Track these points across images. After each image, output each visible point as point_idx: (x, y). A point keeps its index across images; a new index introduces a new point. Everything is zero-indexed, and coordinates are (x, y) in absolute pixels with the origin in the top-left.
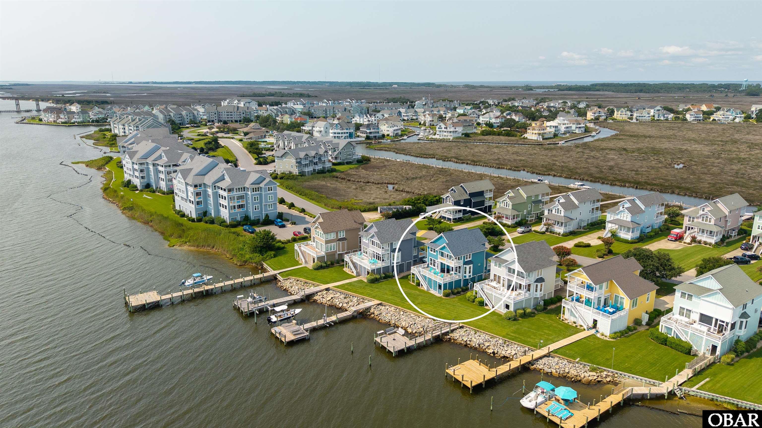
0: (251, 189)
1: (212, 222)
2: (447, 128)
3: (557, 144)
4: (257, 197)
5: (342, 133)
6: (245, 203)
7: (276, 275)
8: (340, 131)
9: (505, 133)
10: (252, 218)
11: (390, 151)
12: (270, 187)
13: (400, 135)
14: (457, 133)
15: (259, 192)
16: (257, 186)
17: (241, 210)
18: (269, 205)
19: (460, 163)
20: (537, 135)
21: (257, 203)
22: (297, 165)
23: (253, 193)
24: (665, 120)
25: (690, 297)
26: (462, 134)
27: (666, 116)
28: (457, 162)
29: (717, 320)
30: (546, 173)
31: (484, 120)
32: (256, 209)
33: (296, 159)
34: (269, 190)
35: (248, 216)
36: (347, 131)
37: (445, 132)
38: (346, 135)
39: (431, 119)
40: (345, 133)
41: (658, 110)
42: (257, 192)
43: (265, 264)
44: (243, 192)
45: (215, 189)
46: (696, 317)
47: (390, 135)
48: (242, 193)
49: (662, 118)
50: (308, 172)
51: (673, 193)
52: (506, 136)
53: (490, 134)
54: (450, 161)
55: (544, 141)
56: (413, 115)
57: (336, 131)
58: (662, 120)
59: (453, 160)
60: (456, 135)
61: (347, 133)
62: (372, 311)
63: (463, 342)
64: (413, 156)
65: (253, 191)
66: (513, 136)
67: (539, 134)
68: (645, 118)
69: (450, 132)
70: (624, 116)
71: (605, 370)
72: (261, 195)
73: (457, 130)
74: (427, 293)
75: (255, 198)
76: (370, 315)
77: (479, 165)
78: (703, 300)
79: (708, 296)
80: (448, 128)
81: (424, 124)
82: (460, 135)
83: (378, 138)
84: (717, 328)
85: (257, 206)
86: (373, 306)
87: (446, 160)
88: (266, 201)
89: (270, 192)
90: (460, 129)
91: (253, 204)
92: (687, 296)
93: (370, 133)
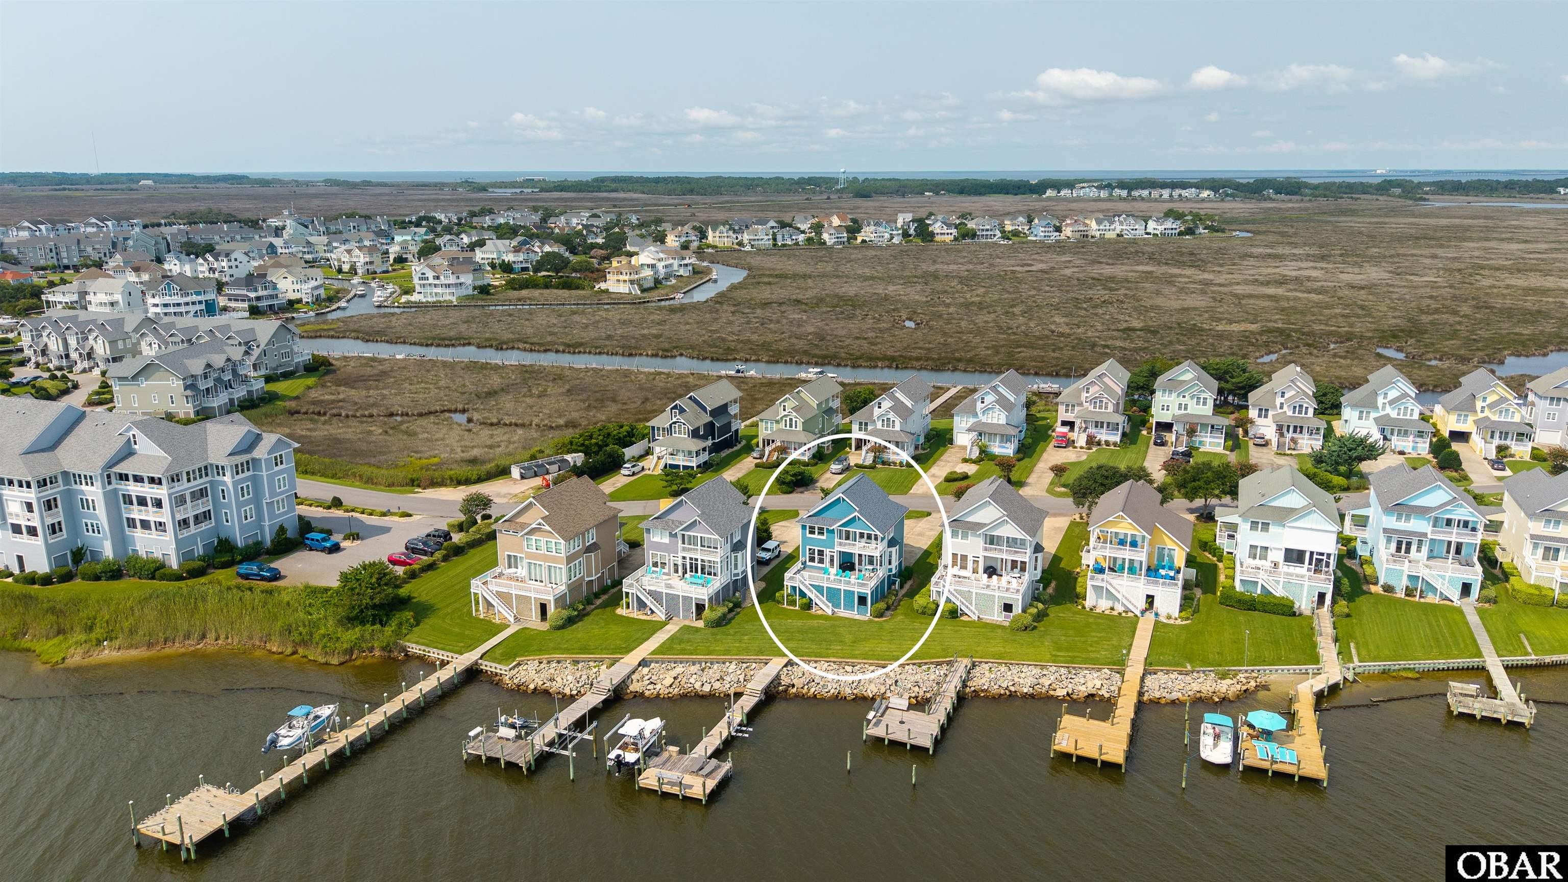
0: (231, 466)
1: (115, 573)
2: (438, 278)
3: (671, 299)
4: (248, 486)
5: (187, 304)
6: (211, 507)
7: (476, 663)
8: (182, 300)
9: (559, 284)
10: (240, 543)
11: (343, 337)
12: (278, 454)
13: (324, 300)
14: (464, 287)
15: (251, 473)
16: (244, 458)
17: (204, 526)
18: (278, 502)
19: (539, 351)
20: (628, 284)
21: (247, 503)
22: (189, 392)
23: (237, 477)
24: (795, 244)
25: (1266, 526)
26: (475, 288)
27: (794, 237)
28: (531, 350)
29: (1312, 553)
30: (730, 357)
31: (486, 256)
32: (246, 518)
33: (184, 379)
34: (276, 464)
35: (226, 540)
36: (199, 298)
37: (435, 285)
38: (198, 307)
39: (368, 260)
40: (193, 303)
41: (772, 227)
42: (247, 474)
43: (408, 644)
44: (205, 479)
45: (109, 483)
46: (1279, 557)
47: (305, 300)
48: (202, 481)
49: (789, 242)
50: (220, 407)
51: (955, 369)
52: (563, 288)
53: (527, 287)
54: (513, 348)
55: (645, 295)
56: (304, 253)
57: (167, 299)
58: (789, 245)
59: (521, 345)
60: (464, 292)
61: (200, 302)
62: (785, 680)
63: (1002, 692)
64: (415, 344)
65: (237, 473)
66: (577, 288)
67: (632, 282)
68: (763, 242)
69: (449, 286)
70: (726, 239)
71: (1240, 671)
72: (255, 480)
73: (462, 280)
74: (834, 618)
75: (242, 488)
76: (786, 691)
77: (585, 352)
78: (1289, 527)
79: (1296, 520)
80: (442, 277)
81: (353, 271)
82: (470, 291)
83: (279, 309)
84: (1313, 567)
85: (247, 508)
86: (781, 670)
87: (505, 347)
88: (273, 494)
89: (280, 467)
90: (467, 279)
91: (240, 505)
92: (1260, 525)
93: (258, 299)
